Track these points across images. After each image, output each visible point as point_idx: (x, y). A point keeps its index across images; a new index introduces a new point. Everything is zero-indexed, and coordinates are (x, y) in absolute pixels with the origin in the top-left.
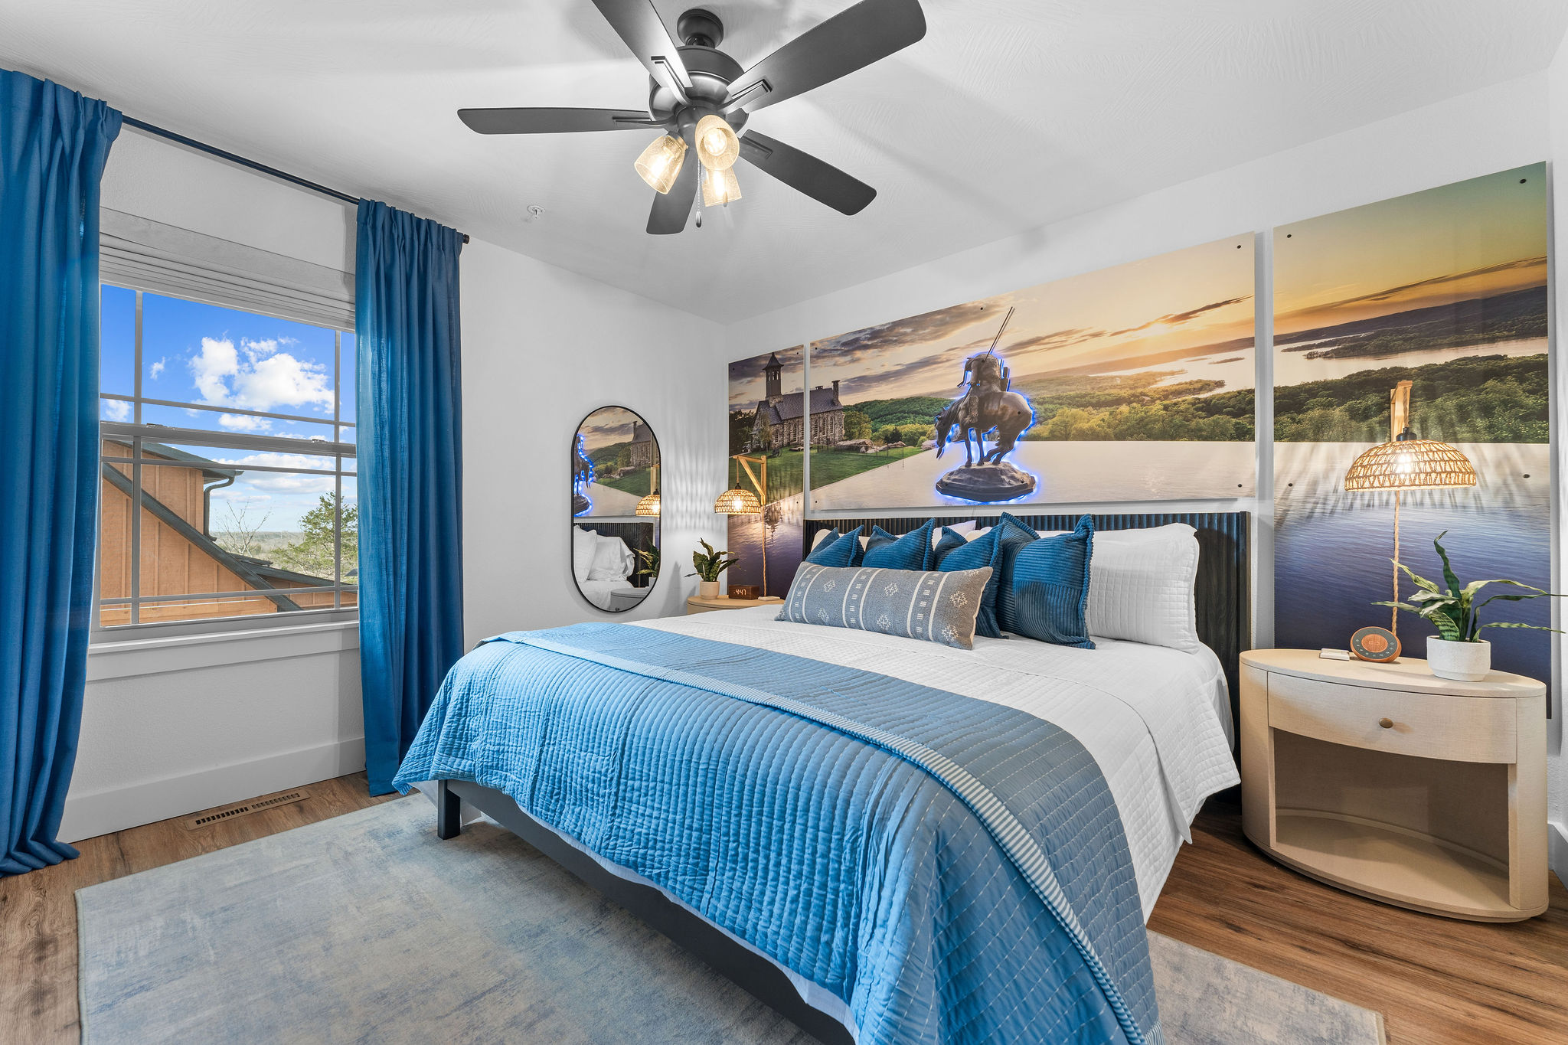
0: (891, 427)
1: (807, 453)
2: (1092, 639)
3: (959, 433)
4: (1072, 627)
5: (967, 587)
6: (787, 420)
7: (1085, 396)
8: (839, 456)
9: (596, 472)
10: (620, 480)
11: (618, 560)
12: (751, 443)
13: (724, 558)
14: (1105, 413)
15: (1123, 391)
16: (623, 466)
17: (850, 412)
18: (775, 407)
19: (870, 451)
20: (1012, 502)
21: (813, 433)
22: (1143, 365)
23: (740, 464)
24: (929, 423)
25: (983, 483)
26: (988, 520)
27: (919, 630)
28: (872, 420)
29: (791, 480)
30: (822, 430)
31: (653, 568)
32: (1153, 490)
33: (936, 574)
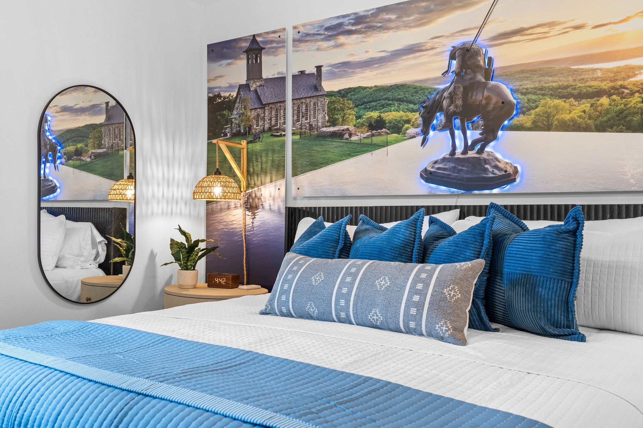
0: (375, 114)
1: (289, 139)
2: (582, 330)
3: (444, 121)
4: (562, 319)
5: (459, 281)
6: (269, 104)
7: (567, 87)
8: (322, 142)
9: (65, 154)
10: (90, 162)
11: (89, 246)
12: (231, 127)
13: (202, 246)
14: (586, 105)
15: (604, 83)
16: (94, 147)
17: (334, 98)
18: (256, 91)
19: (354, 138)
20: (495, 191)
21: (295, 118)
22: (623, 58)
23: (220, 148)
24: (413, 111)
25: (467, 172)
26: (472, 209)
27: (412, 325)
28: (357, 106)
29: (272, 166)
30: (305, 116)
31: (127, 256)
32: (632, 181)
33: (428, 267)
